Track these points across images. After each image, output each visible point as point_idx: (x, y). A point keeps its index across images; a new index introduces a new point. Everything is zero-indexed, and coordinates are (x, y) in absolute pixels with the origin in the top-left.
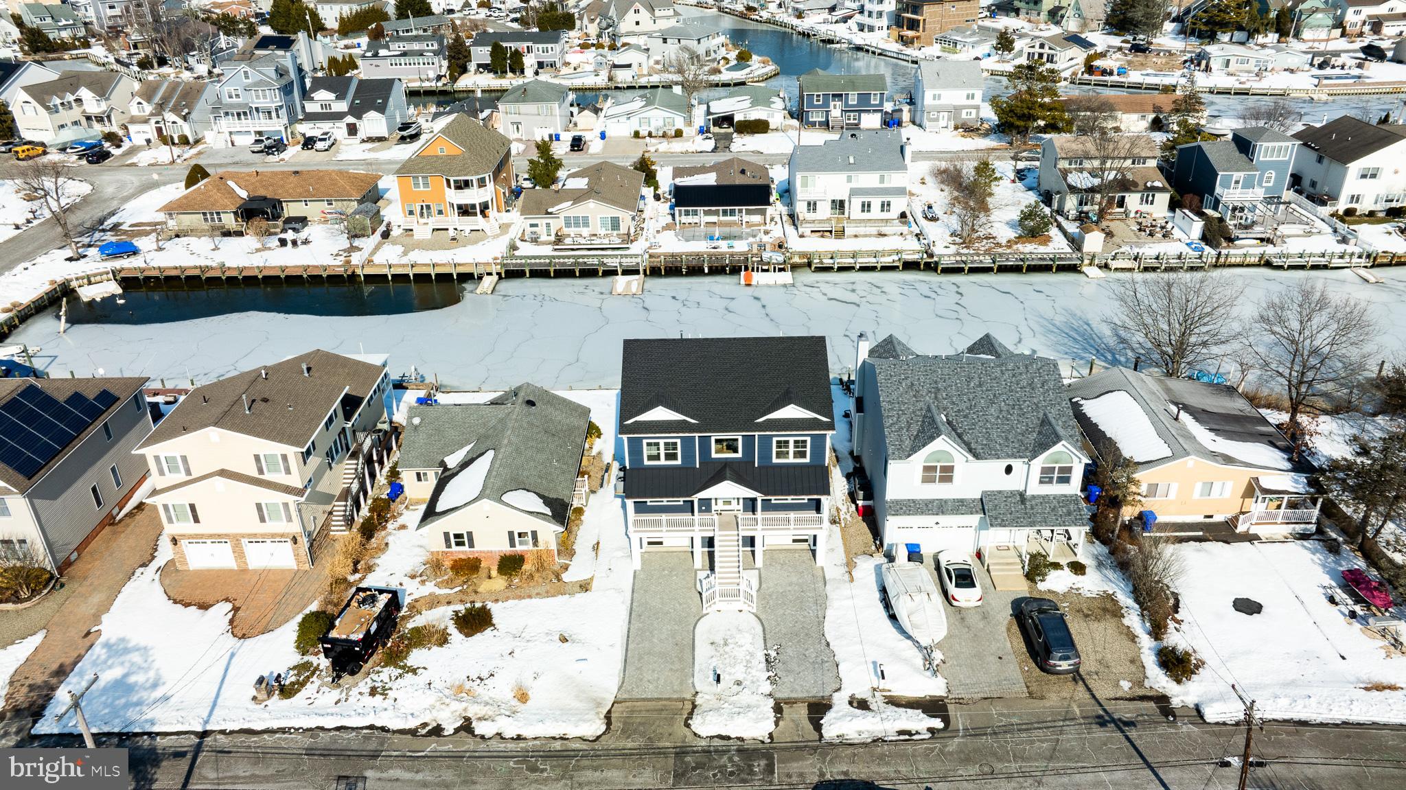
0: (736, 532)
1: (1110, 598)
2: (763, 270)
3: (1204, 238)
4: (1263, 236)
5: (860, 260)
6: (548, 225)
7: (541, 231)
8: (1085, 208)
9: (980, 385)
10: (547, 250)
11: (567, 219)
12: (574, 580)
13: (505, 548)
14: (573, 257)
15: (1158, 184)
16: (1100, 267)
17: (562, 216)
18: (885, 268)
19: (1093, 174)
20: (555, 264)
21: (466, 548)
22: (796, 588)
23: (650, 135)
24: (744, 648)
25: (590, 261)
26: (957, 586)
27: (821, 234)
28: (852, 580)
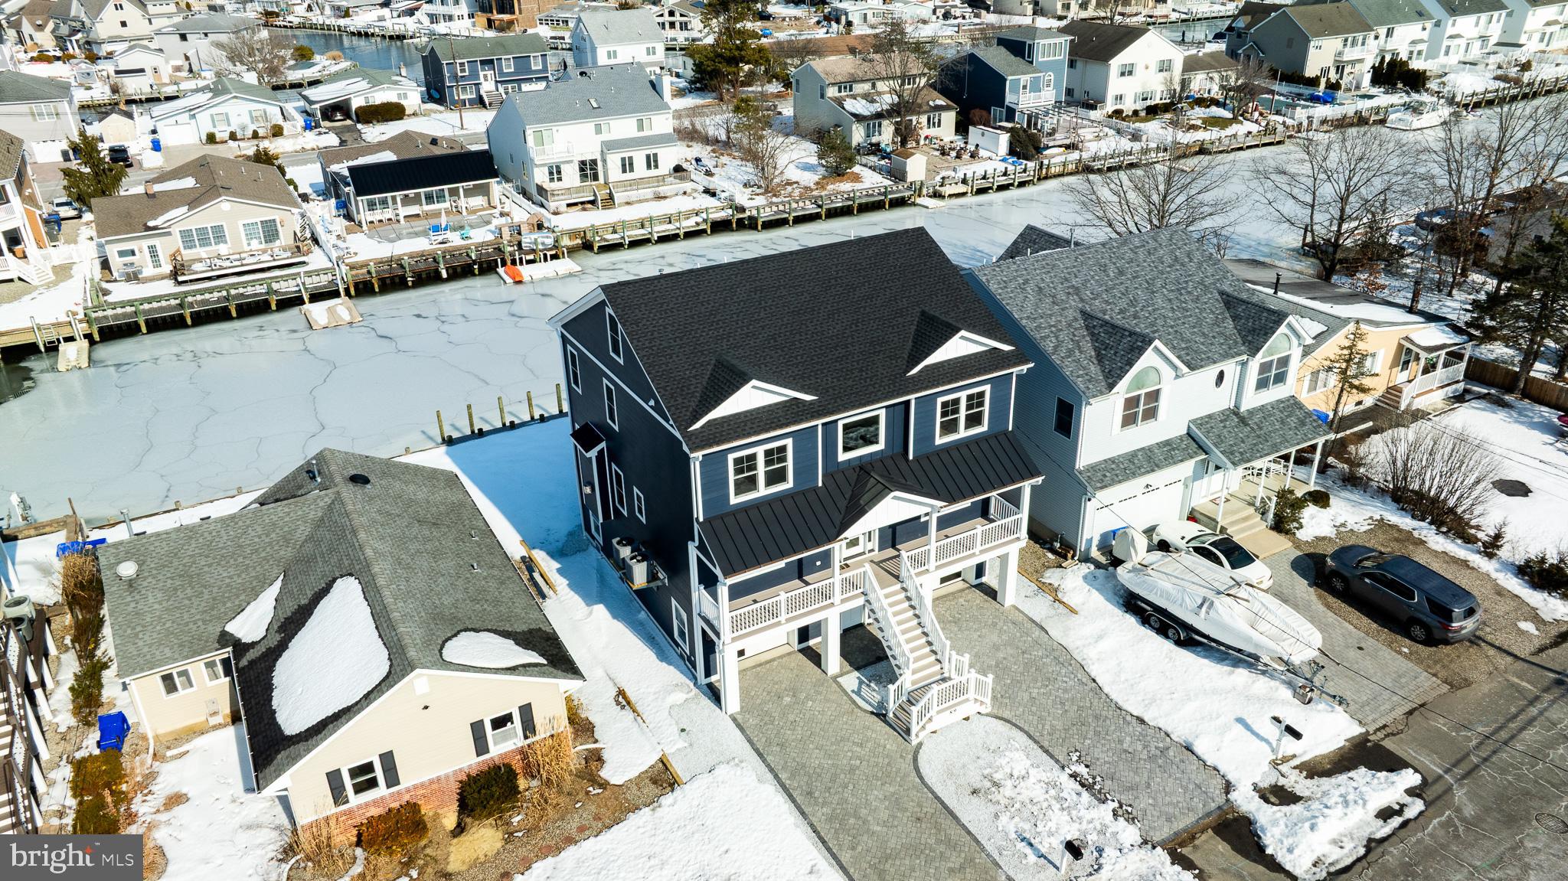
0: (898, 586)
1: (1381, 523)
2: (529, 262)
3: (1012, 152)
4: (1067, 142)
5: (656, 229)
6: (153, 251)
7: (142, 259)
8: (874, 140)
9: (1121, 273)
10: (168, 287)
11: (186, 235)
12: (633, 773)
13: (468, 761)
14: (220, 288)
15: (941, 102)
16: (930, 197)
17: (176, 230)
18: (690, 235)
19: (869, 98)
20: (191, 305)
21: (382, 791)
22: (1010, 651)
23: (233, 136)
24: (1032, 779)
25: (250, 290)
26: (1233, 567)
27: (580, 207)
28: (1073, 611)
